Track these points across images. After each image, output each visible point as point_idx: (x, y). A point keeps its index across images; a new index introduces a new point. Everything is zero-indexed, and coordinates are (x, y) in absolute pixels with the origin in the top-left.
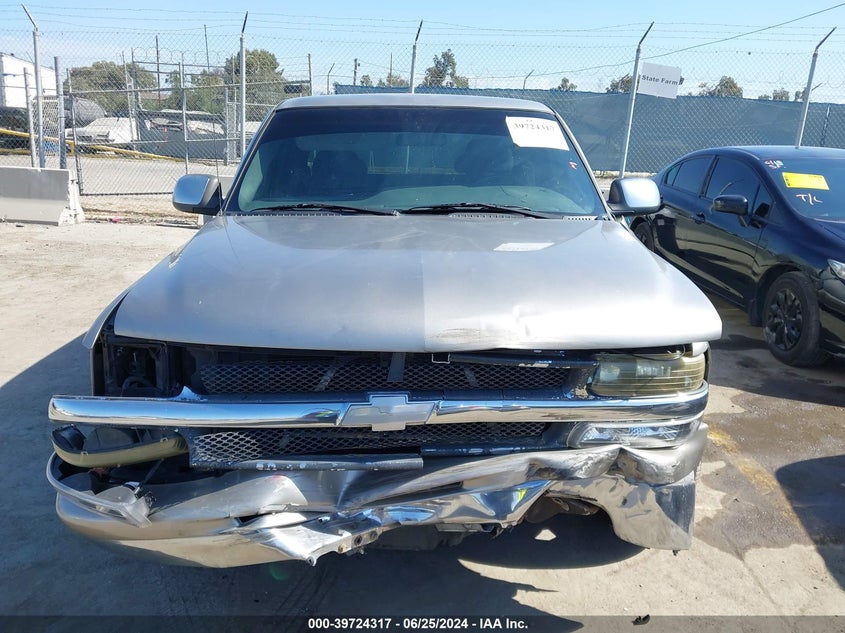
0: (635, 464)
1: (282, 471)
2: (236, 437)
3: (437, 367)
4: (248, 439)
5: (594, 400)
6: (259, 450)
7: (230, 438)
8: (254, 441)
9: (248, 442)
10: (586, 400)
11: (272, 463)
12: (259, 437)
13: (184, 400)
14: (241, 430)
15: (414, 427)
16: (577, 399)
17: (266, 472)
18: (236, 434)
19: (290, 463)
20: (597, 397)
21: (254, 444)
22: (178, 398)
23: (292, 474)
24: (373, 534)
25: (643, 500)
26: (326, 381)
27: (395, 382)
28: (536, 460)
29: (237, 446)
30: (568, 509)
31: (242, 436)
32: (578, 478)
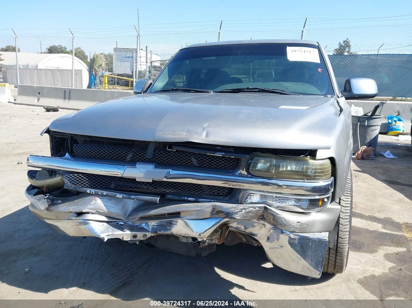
0: (272, 216)
1: (97, 195)
2: (80, 176)
3: (169, 153)
4: (85, 178)
5: (250, 177)
6: (89, 184)
7: (78, 176)
8: (87, 179)
9: (84, 179)
10: (246, 177)
11: (93, 191)
12: (89, 178)
13: (65, 159)
14: (83, 174)
15: (156, 182)
16: (241, 175)
17: (90, 195)
18: (81, 175)
19: (100, 192)
20: (253, 176)
21: (87, 181)
22: (64, 158)
23: (101, 197)
24: (145, 235)
25: (278, 239)
26: (129, 158)
27: (150, 158)
28: (216, 206)
29: (80, 181)
30: (245, 240)
31: (82, 177)
32: (235, 218)
